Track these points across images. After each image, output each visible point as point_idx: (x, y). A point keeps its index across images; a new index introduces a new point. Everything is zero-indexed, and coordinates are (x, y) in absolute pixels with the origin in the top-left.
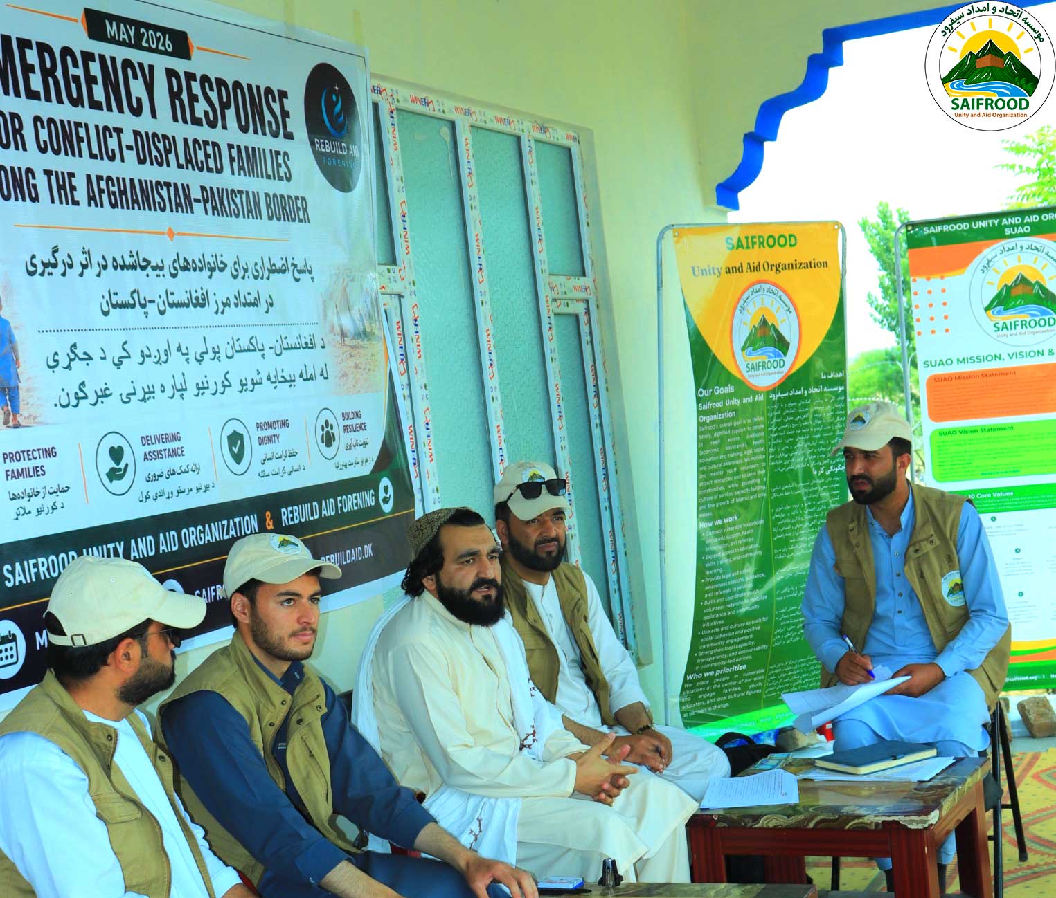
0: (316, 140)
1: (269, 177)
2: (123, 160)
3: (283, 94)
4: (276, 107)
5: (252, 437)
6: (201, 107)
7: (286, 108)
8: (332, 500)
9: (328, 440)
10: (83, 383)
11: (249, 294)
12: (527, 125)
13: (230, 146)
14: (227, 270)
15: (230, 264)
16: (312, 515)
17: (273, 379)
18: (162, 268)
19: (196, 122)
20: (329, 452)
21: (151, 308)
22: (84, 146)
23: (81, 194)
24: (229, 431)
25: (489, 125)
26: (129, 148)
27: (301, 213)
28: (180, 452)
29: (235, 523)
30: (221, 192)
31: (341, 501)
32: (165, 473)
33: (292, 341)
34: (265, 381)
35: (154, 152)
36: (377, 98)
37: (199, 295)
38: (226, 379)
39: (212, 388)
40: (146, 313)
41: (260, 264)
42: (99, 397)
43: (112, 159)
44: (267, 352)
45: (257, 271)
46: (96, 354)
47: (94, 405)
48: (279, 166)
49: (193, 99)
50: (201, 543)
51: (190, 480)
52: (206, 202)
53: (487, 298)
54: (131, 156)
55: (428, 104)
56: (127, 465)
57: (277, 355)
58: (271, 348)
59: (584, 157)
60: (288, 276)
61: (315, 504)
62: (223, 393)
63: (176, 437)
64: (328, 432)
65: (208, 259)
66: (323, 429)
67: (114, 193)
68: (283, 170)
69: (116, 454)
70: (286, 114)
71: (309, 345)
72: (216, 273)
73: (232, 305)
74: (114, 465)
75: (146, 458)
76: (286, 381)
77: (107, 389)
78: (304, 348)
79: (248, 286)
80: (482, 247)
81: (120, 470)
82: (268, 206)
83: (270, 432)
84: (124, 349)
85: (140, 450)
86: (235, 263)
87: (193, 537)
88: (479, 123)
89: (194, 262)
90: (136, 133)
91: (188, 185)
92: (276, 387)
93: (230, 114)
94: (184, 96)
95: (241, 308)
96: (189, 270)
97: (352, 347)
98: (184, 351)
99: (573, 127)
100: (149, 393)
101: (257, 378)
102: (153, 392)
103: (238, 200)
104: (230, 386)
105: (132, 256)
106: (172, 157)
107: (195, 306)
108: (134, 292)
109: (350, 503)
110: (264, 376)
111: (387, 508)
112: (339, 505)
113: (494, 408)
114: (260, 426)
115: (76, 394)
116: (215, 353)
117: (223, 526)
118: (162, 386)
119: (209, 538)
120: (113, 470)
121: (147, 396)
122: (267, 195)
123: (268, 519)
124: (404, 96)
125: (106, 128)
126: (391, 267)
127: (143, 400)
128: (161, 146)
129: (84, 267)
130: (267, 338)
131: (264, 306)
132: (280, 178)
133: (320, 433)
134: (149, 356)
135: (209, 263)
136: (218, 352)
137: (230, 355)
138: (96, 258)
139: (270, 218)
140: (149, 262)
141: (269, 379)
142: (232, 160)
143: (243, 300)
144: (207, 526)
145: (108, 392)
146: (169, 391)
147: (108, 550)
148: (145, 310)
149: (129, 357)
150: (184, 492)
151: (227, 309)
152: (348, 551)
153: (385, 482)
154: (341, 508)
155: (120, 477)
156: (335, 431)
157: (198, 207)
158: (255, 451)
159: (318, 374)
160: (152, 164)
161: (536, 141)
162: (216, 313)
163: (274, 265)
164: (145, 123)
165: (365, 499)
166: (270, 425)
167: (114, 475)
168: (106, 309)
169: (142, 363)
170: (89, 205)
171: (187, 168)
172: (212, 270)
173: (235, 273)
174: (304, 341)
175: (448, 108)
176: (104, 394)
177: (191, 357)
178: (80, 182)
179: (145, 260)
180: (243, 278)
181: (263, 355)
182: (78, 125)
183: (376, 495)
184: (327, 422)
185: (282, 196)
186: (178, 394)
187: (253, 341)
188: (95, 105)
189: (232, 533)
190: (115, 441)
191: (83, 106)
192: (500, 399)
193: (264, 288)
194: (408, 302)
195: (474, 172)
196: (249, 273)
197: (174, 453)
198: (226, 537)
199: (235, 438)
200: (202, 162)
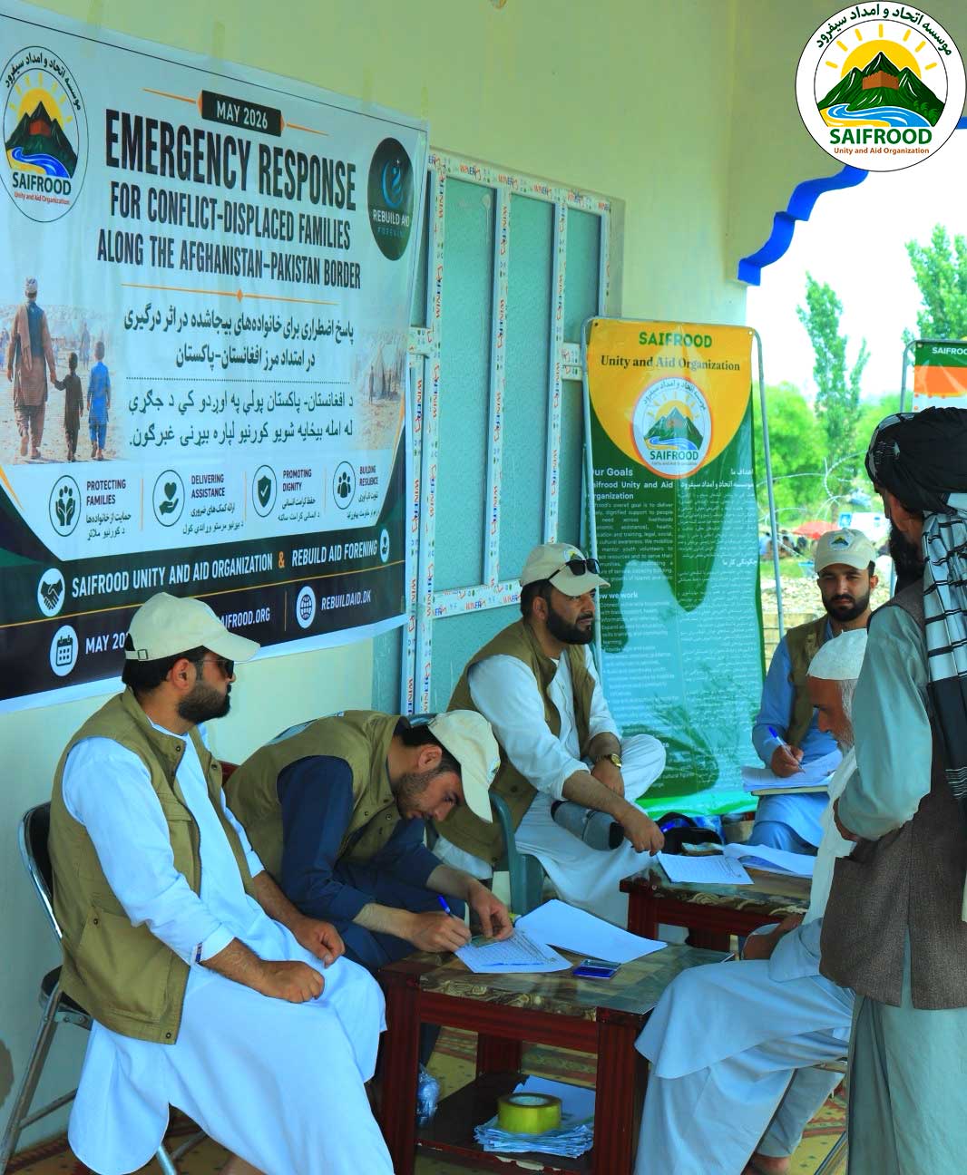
0: (375, 211)
1: (330, 245)
2: (213, 228)
3: (352, 168)
4: (344, 180)
5: (278, 482)
6: (283, 180)
7: (352, 181)
8: (340, 546)
9: (344, 491)
10: (153, 426)
11: (296, 353)
12: (564, 193)
13: (302, 216)
14: (281, 331)
15: (284, 325)
16: (320, 559)
17: (303, 432)
18: (229, 326)
19: (278, 193)
20: (343, 502)
21: (217, 361)
22: (185, 215)
23: (176, 259)
24: (260, 477)
25: (528, 193)
26: (220, 217)
27: (354, 279)
28: (221, 492)
29: (255, 560)
30: (288, 258)
31: (348, 548)
32: (207, 509)
33: (324, 398)
34: (296, 433)
35: (239, 221)
36: (431, 166)
37: (254, 352)
38: (265, 429)
39: (252, 438)
40: (212, 366)
41: (310, 325)
42: (163, 438)
43: (205, 227)
44: (303, 407)
45: (306, 332)
46: (166, 401)
47: (159, 445)
48: (340, 234)
49: (278, 172)
50: (227, 575)
51: (225, 519)
52: (274, 266)
53: (502, 363)
54: (220, 224)
55: (475, 172)
56: (177, 500)
57: (310, 410)
58: (306, 403)
59: (613, 226)
60: (331, 338)
61: (324, 548)
62: (260, 442)
63: (219, 479)
64: (344, 483)
65: (267, 319)
66: (340, 481)
67: (202, 257)
68: (343, 238)
69: (170, 489)
70: (351, 186)
71: (339, 403)
72: (272, 333)
73: (280, 362)
74: (167, 500)
75: (193, 496)
76: (314, 434)
77: (171, 432)
78: (333, 405)
79: (296, 346)
80: (505, 312)
81: (171, 504)
82: (326, 272)
83: (294, 480)
84: (190, 398)
85: (190, 488)
86: (289, 324)
87: (221, 569)
88: (519, 192)
89: (254, 321)
90: (227, 204)
91: (261, 252)
92: (305, 439)
93: (306, 186)
94: (271, 170)
95: (286, 365)
96: (250, 329)
97: (378, 406)
98: (236, 402)
99: (607, 198)
100: (204, 437)
101: (290, 430)
102: (207, 437)
103: (301, 266)
104: (266, 436)
105: (208, 315)
106: (252, 226)
107: (250, 361)
108: (204, 347)
109: (356, 551)
110: (296, 428)
111: (385, 558)
112: (346, 552)
113: (495, 469)
114: (287, 474)
115: (146, 434)
116: (259, 405)
117: (246, 561)
118: (216, 432)
119: (233, 571)
120: (166, 504)
121: (202, 440)
122: (327, 261)
123: (281, 558)
124: (456, 167)
125: (204, 199)
126: (421, 329)
127: (199, 444)
128: (245, 216)
129: (169, 322)
130: (304, 394)
131: (306, 364)
132: (340, 246)
133: (337, 484)
134: (209, 405)
135: (267, 323)
136: (262, 405)
137: (270, 408)
138: (179, 315)
139: (326, 283)
140: (221, 321)
141: (300, 431)
142: (301, 228)
143: (289, 359)
144: (233, 560)
145: (171, 435)
146: (220, 437)
147: (153, 573)
148: (212, 363)
149: (192, 405)
150: (219, 528)
151: (275, 365)
152: (348, 595)
153: (385, 533)
154: (347, 554)
155: (170, 511)
156: (351, 483)
157: (266, 272)
158: (279, 496)
159: (343, 430)
160: (235, 232)
161: (569, 208)
162: (265, 369)
163: (322, 327)
164: (235, 195)
165: (368, 548)
166: (295, 474)
167: (166, 508)
168: (180, 361)
169: (202, 411)
170: (181, 268)
171: (264, 236)
172: (268, 329)
173: (287, 333)
174: (335, 398)
175: (492, 177)
176: (168, 436)
177: (241, 407)
178: (177, 248)
179: (218, 318)
180: (293, 338)
181: (298, 409)
182: (183, 196)
183: (378, 545)
184: (345, 475)
185: (340, 263)
186: (227, 440)
187: (292, 396)
188: (199, 179)
189: (252, 568)
190: (170, 478)
191: (189, 179)
192: (501, 461)
193: (309, 348)
194: (431, 364)
195: (508, 239)
196: (299, 334)
197: (216, 493)
198: (247, 572)
199: (264, 484)
200: (277, 230)
